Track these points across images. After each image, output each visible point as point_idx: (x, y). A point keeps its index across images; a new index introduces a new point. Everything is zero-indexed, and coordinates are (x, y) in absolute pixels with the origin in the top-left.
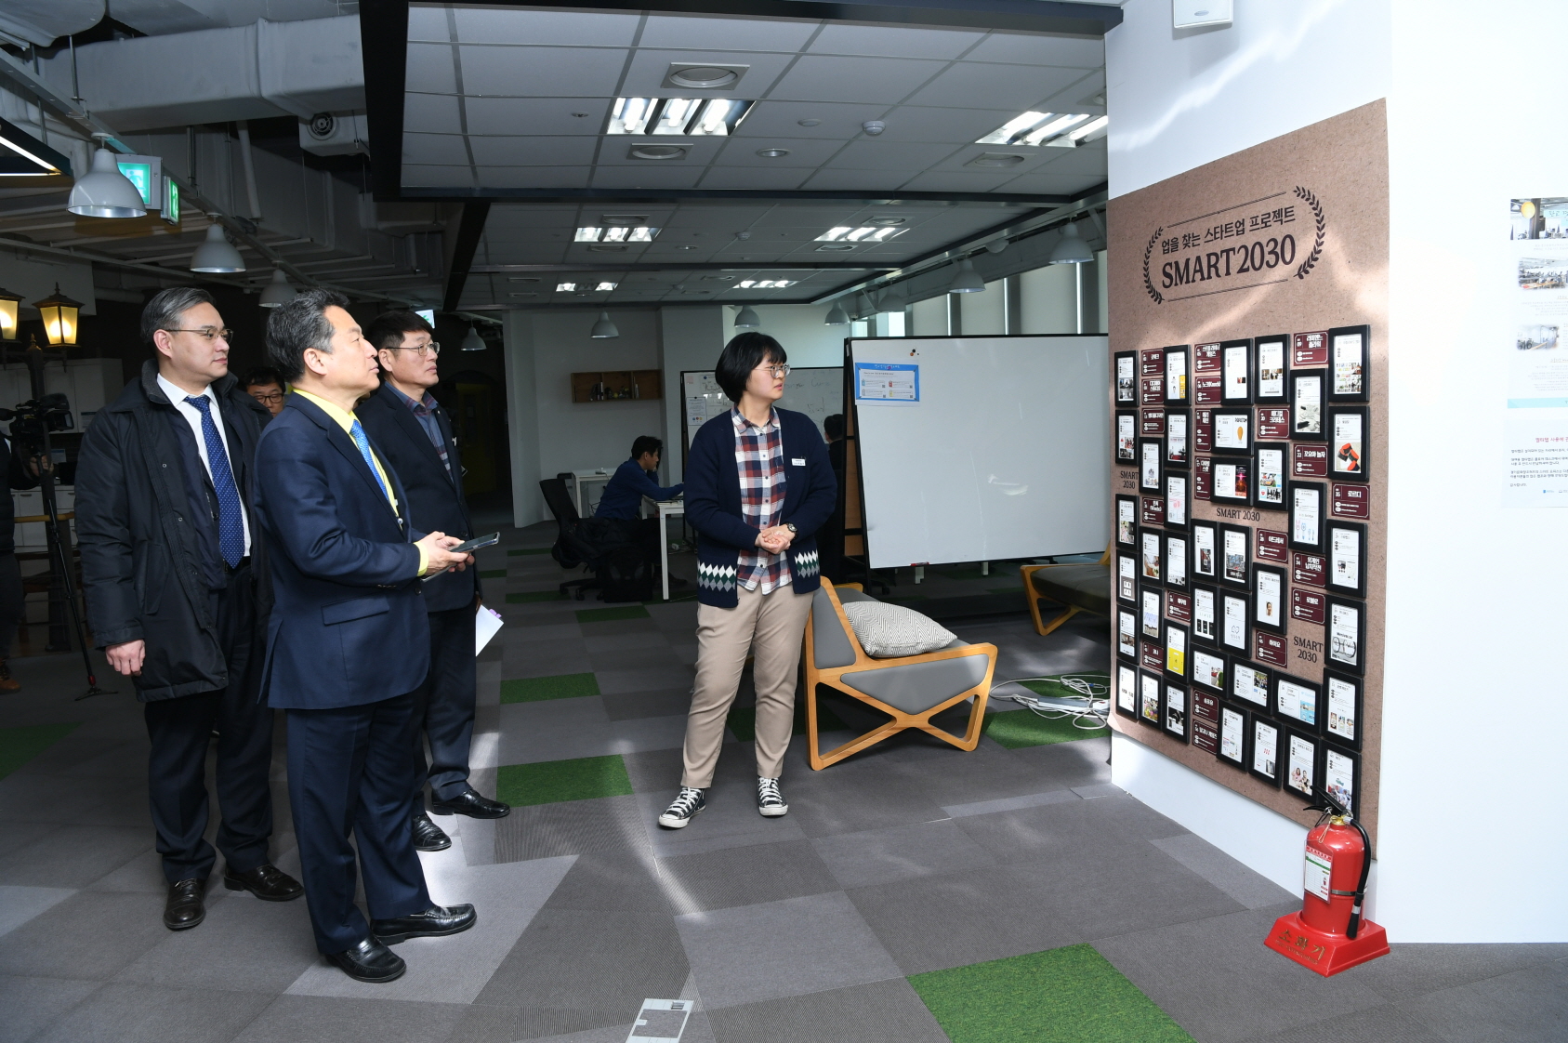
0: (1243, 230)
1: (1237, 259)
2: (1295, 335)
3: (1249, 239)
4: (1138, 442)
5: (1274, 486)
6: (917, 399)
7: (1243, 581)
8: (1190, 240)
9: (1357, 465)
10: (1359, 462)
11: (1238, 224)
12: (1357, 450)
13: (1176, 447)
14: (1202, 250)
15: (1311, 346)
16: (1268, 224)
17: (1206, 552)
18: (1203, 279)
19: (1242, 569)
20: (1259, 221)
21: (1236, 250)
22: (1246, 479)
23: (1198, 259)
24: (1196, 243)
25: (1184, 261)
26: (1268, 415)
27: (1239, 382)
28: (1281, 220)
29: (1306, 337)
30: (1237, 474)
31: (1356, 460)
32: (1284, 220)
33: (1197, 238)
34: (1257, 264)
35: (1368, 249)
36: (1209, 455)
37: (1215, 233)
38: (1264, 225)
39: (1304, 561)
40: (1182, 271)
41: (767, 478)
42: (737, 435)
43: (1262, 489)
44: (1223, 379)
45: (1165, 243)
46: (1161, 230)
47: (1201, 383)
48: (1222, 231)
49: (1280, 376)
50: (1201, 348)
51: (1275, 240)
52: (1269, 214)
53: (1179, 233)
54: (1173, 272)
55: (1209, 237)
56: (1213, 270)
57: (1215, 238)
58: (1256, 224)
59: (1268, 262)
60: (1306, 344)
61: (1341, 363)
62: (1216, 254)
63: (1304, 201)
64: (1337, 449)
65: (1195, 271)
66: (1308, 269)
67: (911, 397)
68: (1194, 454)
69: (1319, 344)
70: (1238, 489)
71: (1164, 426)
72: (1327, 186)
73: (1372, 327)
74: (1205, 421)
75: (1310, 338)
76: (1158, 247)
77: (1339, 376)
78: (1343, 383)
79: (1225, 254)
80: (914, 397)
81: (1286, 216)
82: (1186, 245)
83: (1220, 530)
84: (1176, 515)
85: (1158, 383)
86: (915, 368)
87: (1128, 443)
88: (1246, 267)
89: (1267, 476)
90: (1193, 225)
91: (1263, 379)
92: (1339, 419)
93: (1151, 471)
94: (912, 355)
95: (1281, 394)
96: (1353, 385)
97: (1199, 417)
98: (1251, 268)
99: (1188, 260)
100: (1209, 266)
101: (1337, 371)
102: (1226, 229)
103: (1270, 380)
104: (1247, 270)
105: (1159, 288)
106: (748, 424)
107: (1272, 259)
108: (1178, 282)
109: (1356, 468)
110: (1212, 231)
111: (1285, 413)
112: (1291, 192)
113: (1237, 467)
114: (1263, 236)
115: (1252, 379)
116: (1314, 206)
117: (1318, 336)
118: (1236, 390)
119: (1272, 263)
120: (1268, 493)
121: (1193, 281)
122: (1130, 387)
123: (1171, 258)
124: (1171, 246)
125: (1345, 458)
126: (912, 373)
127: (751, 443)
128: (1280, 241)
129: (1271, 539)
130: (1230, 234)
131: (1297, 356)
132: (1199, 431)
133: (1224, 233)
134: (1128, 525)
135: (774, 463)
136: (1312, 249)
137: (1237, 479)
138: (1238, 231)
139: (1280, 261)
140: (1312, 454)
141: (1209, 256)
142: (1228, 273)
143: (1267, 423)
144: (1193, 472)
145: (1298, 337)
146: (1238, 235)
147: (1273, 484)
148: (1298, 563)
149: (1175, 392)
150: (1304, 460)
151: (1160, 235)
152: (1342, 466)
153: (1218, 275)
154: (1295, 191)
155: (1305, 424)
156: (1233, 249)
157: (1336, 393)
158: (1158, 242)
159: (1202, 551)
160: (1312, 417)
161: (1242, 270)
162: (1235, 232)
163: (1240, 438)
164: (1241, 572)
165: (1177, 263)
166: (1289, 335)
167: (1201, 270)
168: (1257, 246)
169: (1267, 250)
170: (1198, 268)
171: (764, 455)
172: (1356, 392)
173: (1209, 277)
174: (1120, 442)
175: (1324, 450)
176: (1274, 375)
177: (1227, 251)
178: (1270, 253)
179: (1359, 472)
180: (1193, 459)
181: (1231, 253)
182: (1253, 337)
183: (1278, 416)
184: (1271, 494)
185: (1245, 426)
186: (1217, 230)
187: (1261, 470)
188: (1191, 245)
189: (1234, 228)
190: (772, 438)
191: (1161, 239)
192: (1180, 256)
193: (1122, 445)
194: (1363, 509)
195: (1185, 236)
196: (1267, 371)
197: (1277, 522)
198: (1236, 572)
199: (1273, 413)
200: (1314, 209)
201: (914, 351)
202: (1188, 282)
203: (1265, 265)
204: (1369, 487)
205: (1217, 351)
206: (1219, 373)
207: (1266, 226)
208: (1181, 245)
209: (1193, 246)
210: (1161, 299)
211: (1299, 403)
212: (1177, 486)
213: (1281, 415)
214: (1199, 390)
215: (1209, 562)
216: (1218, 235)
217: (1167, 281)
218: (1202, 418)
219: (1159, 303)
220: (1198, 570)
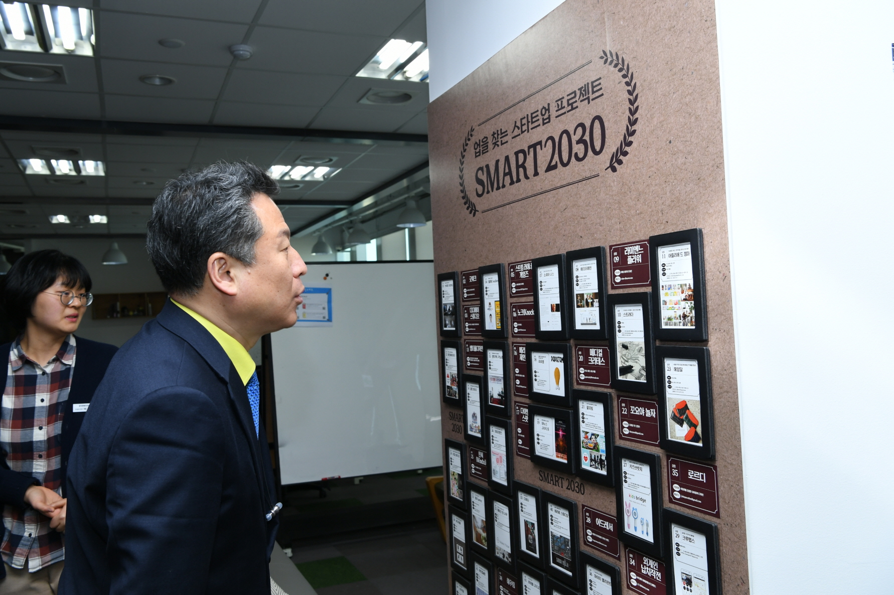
0: (549, 118)
1: (544, 155)
2: (611, 247)
3: (555, 128)
4: (463, 379)
5: (598, 450)
6: (330, 320)
7: (570, 574)
8: (499, 137)
9: (696, 433)
10: (699, 429)
11: (544, 110)
12: (695, 411)
13: (496, 389)
14: (509, 149)
15: (630, 261)
16: (575, 105)
17: (530, 526)
18: (512, 183)
19: (568, 556)
20: (565, 104)
21: (543, 143)
22: (566, 438)
23: (507, 158)
24: (504, 139)
25: (494, 163)
26: (587, 355)
27: (552, 310)
28: (588, 98)
29: (623, 249)
30: (557, 429)
31: (695, 426)
32: (592, 96)
33: (504, 134)
34: (565, 158)
35: (693, 119)
36: (527, 401)
37: (522, 125)
38: (570, 108)
39: (640, 562)
40: (492, 176)
41: (41, 428)
42: (10, 373)
43: (585, 453)
44: (535, 306)
45: (477, 144)
46: (472, 130)
47: (516, 311)
48: (528, 122)
49: (596, 304)
50: (514, 267)
51: (582, 125)
52: (575, 92)
53: (487, 131)
54: (484, 178)
55: (517, 132)
56: (521, 170)
57: (522, 132)
58: (563, 108)
59: (576, 154)
60: (624, 258)
61: (668, 284)
62: (523, 151)
63: (611, 68)
64: (670, 409)
65: (505, 175)
66: (621, 157)
67: (324, 318)
68: (514, 399)
69: (639, 259)
70: (558, 449)
71: (484, 364)
72: (637, 42)
73: (704, 231)
74: (522, 357)
75: (629, 250)
76: (471, 150)
77: (665, 303)
78: (671, 314)
79: (532, 150)
80: (327, 318)
81: (593, 92)
82: (495, 144)
83: (543, 501)
84: (500, 475)
85: (476, 310)
86: (328, 291)
87: (453, 380)
88: (553, 163)
89: (589, 435)
90: (501, 119)
91: (578, 307)
92: (670, 365)
93: (474, 415)
94: (325, 279)
95: (597, 327)
96: (685, 316)
97: (516, 353)
98: (559, 165)
99: (497, 161)
100: (518, 167)
101: (663, 295)
102: (532, 118)
103: (586, 308)
104: (555, 167)
105: (474, 199)
106: (26, 362)
107: (579, 149)
108: (490, 189)
109: (696, 438)
110: (519, 124)
111: (604, 352)
112: (597, 59)
113: (556, 422)
114: (569, 122)
115: (566, 307)
116: (624, 72)
117: (637, 248)
118: (551, 322)
119: (581, 155)
120: (591, 460)
121: (504, 186)
122: (452, 314)
123: (482, 161)
124: (482, 147)
125: (681, 423)
126: (324, 296)
127: (27, 385)
128: (588, 125)
129: (599, 522)
130: (536, 124)
131: (615, 276)
132: (517, 371)
133: (530, 124)
134: (457, 477)
135: (53, 411)
136: (624, 131)
137: (557, 435)
138: (544, 120)
139: (590, 152)
140: (639, 411)
141: (517, 154)
142: (536, 174)
143: (585, 364)
144: (513, 421)
145: (615, 250)
146: (544, 124)
147: (596, 447)
148: (633, 562)
149: (492, 323)
150: (632, 418)
151: (471, 135)
152: (678, 433)
153: (527, 177)
154: (602, 58)
155: (627, 370)
156: (540, 143)
157: (664, 327)
158: (471, 143)
159: (526, 523)
160: (636, 360)
161: (550, 168)
162: (541, 122)
163: (558, 383)
164: (567, 561)
165: (487, 166)
166: (604, 249)
167: (510, 173)
168: (565, 135)
169: (575, 138)
170: (507, 171)
171: (42, 399)
172: (689, 327)
173: (518, 180)
174: (447, 378)
175: (654, 407)
176: (590, 301)
177: (534, 146)
178: (578, 142)
179: (700, 444)
180: (513, 404)
181: (538, 147)
182: (565, 252)
183: (596, 356)
184: (595, 460)
185: (561, 366)
186: (524, 121)
187: (583, 427)
188: (499, 143)
189: (540, 117)
190: (58, 380)
191: (474, 139)
193: (448, 383)
194: (710, 502)
195: (494, 133)
196: (582, 295)
197: (602, 502)
198: (562, 559)
199: (592, 352)
200: (624, 76)
201: (327, 275)
202: (498, 188)
203: (573, 159)
204: (715, 468)
205: (529, 271)
206: (531, 299)
207: (573, 109)
208: (490, 146)
209: (502, 144)
210: (476, 211)
211: (620, 339)
212: (498, 437)
213: (601, 355)
214: (515, 319)
215: (534, 540)
216: (525, 128)
217: (480, 188)
218: (519, 353)
219: (474, 215)
220: (524, 547)
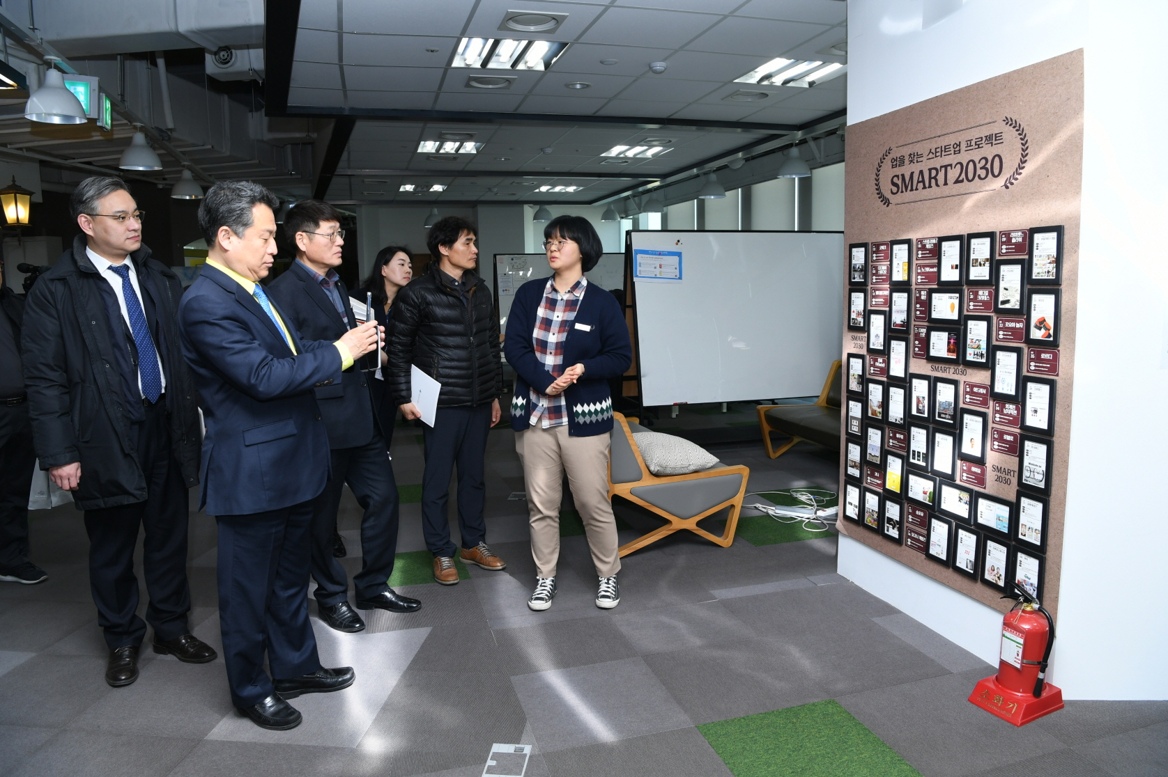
0: (959, 150)
1: (953, 174)
2: (1000, 232)
3: (964, 157)
4: (867, 314)
5: (980, 349)
6: (680, 278)
7: (952, 422)
8: (914, 157)
9: (1049, 334)
10: (1051, 332)
11: (955, 146)
12: (1050, 322)
13: (899, 317)
14: (925, 165)
15: (1014, 241)
16: (981, 146)
17: (921, 399)
18: (924, 187)
19: (951, 412)
20: (973, 143)
21: (953, 166)
22: (957, 343)
23: (921, 172)
24: (919, 160)
25: (909, 174)
26: (976, 294)
27: (952, 268)
28: (992, 143)
29: (1010, 234)
30: (949, 339)
31: (1049, 330)
32: (994, 142)
33: (921, 156)
34: (970, 176)
35: (1064, 166)
36: (926, 324)
37: (936, 152)
38: (977, 147)
39: (1003, 407)
40: (907, 182)
43: (969, 351)
44: (939, 265)
45: (894, 160)
46: (890, 149)
47: (921, 269)
48: (942, 151)
49: (987, 264)
50: (921, 241)
51: (986, 159)
52: (982, 138)
53: (905, 152)
54: (899, 182)
55: (931, 156)
56: (933, 181)
57: (936, 157)
58: (970, 146)
59: (979, 176)
60: (1009, 239)
61: (1039, 254)
62: (936, 169)
63: (1011, 128)
64: (1034, 321)
65: (918, 182)
66: (1013, 181)
67: (676, 276)
68: (913, 323)
69: (1020, 240)
70: (949, 350)
71: (889, 302)
72: (1031, 117)
73: (1065, 227)
74: (923, 297)
75: (1013, 235)
76: (888, 163)
77: (1036, 264)
78: (1040, 271)
79: (943, 169)
80: (678, 276)
81: (996, 140)
82: (911, 161)
83: (933, 383)
84: (897, 370)
85: (884, 268)
86: (679, 255)
87: (859, 314)
88: (961, 179)
89: (974, 341)
90: (918, 146)
91: (973, 266)
92: (1036, 298)
93: (877, 336)
94: (677, 244)
95: (987, 278)
96: (1048, 272)
97: (918, 295)
98: (965, 180)
99: (912, 173)
100: (930, 178)
101: (1035, 260)
102: (945, 149)
103: (979, 267)
104: (962, 181)
105: (888, 194)
107: (983, 173)
108: (904, 190)
109: (1049, 336)
110: (933, 151)
111: (990, 294)
112: (1001, 121)
113: (949, 334)
114: (976, 155)
115: (964, 266)
116: (1019, 132)
117: (1020, 234)
118: (949, 274)
119: (983, 176)
120: (974, 355)
121: (917, 189)
122: (861, 270)
123: (898, 171)
124: (898, 162)
125: (1040, 329)
126: (676, 259)
128: (990, 159)
129: (975, 390)
130: (948, 153)
131: (1002, 249)
132: (918, 306)
133: (943, 152)
134: (856, 377)
136: (1017, 166)
137: (949, 343)
138: (955, 151)
139: (990, 175)
140: (1012, 325)
141: (930, 170)
142: (946, 184)
143: (975, 300)
144: (912, 337)
145: (1003, 234)
146: (955, 154)
147: (978, 347)
148: (998, 408)
149: (899, 275)
150: (1005, 329)
151: (889, 153)
152: (1037, 334)
153: (937, 185)
154: (1004, 121)
155: (1007, 302)
156: (951, 165)
157: (1034, 277)
158: (888, 159)
159: (918, 398)
160: (1013, 296)
161: (957, 181)
162: (952, 152)
163: (952, 311)
164: (949, 415)
165: (903, 175)
166: (996, 233)
167: (923, 181)
168: (971, 163)
169: (978, 166)
170: (920, 179)
172: (1051, 277)
173: (930, 187)
174: (852, 313)
175: (1022, 321)
176: (982, 263)
177: (946, 167)
178: (981, 168)
179: (1051, 339)
180: (912, 327)
181: (949, 168)
182: (965, 234)
183: (984, 295)
184: (977, 355)
185: (956, 302)
186: (938, 150)
187: (969, 336)
188: (915, 161)
189: (952, 149)
190: (570, 304)
191: (890, 156)
192: (906, 170)
193: (853, 316)
194: (1053, 368)
195: (910, 155)
196: (977, 260)
197: (982, 377)
198: (946, 414)
199: (981, 293)
200: (1020, 134)
201: (679, 241)
202: (912, 190)
203: (977, 177)
204: (1059, 351)
205: (934, 244)
206: (936, 261)
207: (979, 148)
208: (907, 162)
209: (917, 162)
210: (889, 203)
211: (1002, 285)
212: (898, 348)
213: (987, 294)
214: (918, 274)
215: (924, 407)
216: (938, 154)
217: (895, 190)
218: (920, 295)
219: (888, 206)
220: (914, 412)
